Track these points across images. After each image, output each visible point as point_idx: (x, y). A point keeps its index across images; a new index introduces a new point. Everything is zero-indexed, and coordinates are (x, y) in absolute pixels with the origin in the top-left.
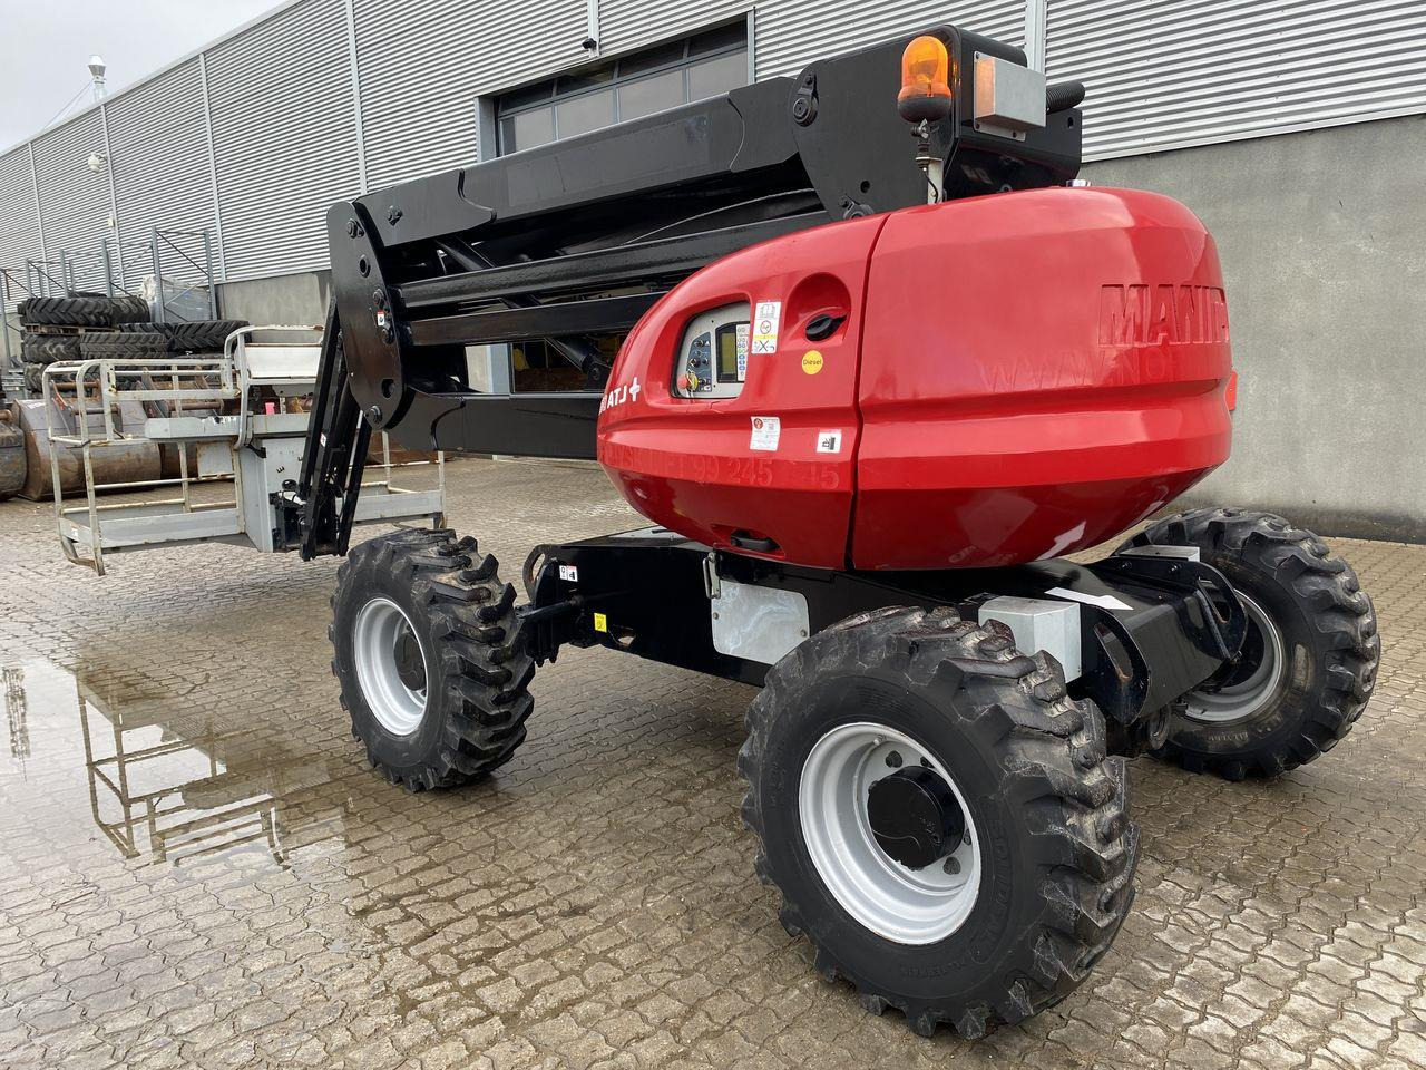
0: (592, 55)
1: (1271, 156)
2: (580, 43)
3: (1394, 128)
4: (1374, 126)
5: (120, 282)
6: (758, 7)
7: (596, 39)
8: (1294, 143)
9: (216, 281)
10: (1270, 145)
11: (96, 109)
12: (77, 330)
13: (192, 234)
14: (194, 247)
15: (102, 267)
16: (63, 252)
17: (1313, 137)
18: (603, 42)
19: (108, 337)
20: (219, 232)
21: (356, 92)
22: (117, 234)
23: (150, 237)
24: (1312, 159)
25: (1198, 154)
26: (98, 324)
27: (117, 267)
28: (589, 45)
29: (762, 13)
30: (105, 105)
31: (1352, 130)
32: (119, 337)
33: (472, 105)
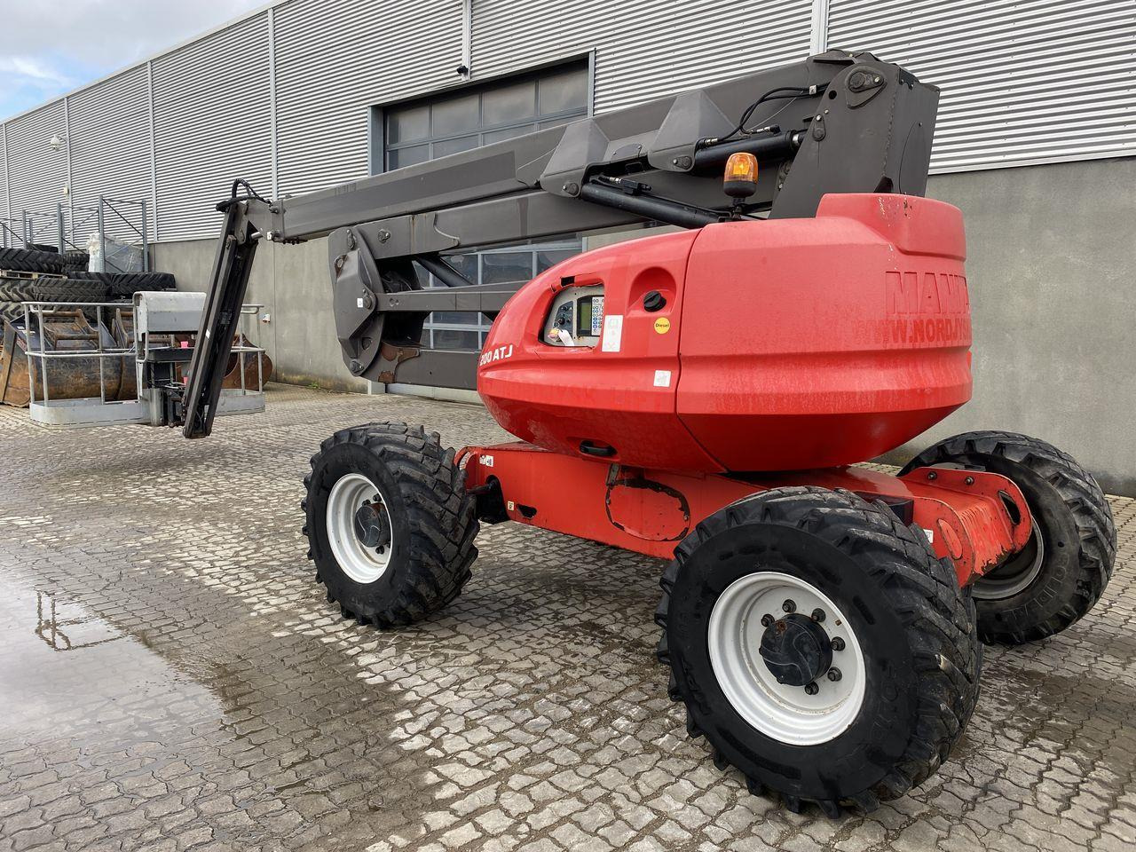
0: (464, 79)
1: (1001, 183)
2: (455, 69)
3: (1096, 167)
4: (1081, 165)
5: (69, 238)
6: (598, 48)
7: (468, 67)
8: (1018, 175)
9: (149, 241)
10: (1000, 175)
11: (61, 100)
12: (31, 275)
13: (132, 203)
14: (134, 214)
15: (56, 225)
16: (25, 212)
17: (1033, 171)
18: (474, 69)
19: (58, 282)
20: (154, 202)
21: (272, 98)
22: (70, 200)
23: (96, 205)
24: (1032, 188)
25: (943, 179)
26: (50, 271)
27: (68, 226)
28: (462, 70)
29: (601, 53)
30: (68, 98)
31: (1064, 167)
32: (67, 282)
33: (366, 113)
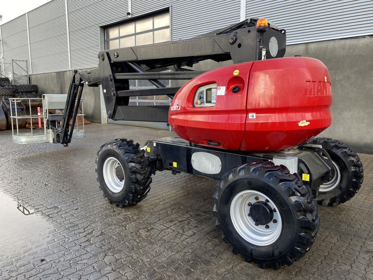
0: (130, 16)
2: (126, 13)
5: (3, 74)
6: (172, 5)
7: (130, 12)
9: (29, 74)
13: (23, 61)
14: (23, 64)
17: (312, 44)
18: (133, 13)
20: (30, 61)
21: (67, 24)
22: (3, 61)
23: (11, 62)
27: (3, 70)
28: (129, 14)
29: (173, 7)
30: (1, 26)
33: (98, 29)
